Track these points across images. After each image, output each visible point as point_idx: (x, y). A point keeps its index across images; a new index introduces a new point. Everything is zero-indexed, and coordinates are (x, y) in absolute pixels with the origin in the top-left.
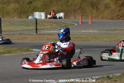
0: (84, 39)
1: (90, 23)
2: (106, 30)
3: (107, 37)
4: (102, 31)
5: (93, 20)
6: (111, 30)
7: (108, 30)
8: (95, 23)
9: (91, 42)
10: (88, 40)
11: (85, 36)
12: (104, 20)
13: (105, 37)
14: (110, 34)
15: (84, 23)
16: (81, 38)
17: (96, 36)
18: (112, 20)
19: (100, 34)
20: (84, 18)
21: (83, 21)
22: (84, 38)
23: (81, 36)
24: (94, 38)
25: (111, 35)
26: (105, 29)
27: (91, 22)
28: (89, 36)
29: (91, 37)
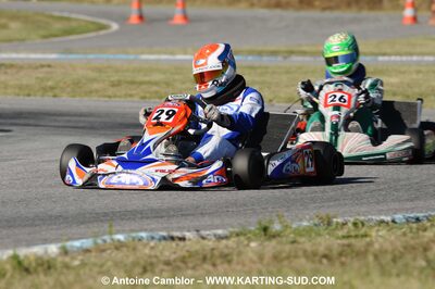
0: (155, 88)
1: (178, 19)
2: (250, 53)
6: (274, 53)
7: (260, 54)
11: (157, 77)
12: (240, 11)
14: (266, 68)
15: (152, 21)
16: (141, 83)
22: (156, 83)
23: (140, 78)
25: (274, 73)
26: (246, 47)
27: (185, 17)
28: (176, 77)
29: (183, 83)
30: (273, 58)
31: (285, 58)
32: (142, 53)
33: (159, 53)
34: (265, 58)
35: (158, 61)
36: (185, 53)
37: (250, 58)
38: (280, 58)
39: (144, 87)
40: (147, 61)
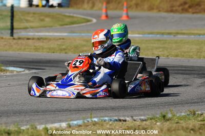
1: (124, 17)
2: (158, 33)
3: (160, 48)
4: (150, 36)
5: (131, 13)
6: (169, 34)
7: (163, 34)
8: (135, 18)
12: (154, 14)
13: (157, 48)
14: (166, 40)
15: (112, 18)
18: (172, 14)
19: (146, 41)
20: (111, 7)
21: (110, 13)
25: (169, 43)
26: (156, 31)
27: (128, 16)
30: (169, 36)
31: (174, 36)
34: (165, 36)
37: (158, 36)
38: (172, 36)
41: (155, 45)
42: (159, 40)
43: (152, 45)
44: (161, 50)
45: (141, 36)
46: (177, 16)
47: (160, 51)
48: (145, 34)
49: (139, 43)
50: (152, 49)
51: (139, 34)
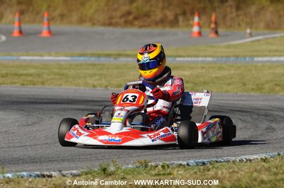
0: (30, 78)
1: (45, 33)
2: (92, 55)
3: (95, 75)
4: (82, 58)
5: (54, 27)
6: (109, 56)
7: (99, 56)
8: (60, 34)
9: (51, 87)
10: (43, 83)
11: (32, 71)
12: (86, 28)
13: (91, 76)
14: (104, 65)
15: (29, 34)
16: (21, 75)
17: (63, 71)
18: (111, 29)
19: (77, 65)
20: (27, 19)
21: (25, 27)
22: (30, 75)
23: (21, 71)
24: (57, 77)
25: (108, 68)
26: (89, 52)
27: (50, 32)
28: (44, 71)
29: (49, 75)
30: (107, 59)
31: (115, 59)
32: (22, 55)
33: (33, 55)
34: (102, 59)
35: (31, 60)
36: (50, 55)
37: (93, 59)
38: (112, 59)
39: (23, 77)
40: (25, 60)
41: (88, 71)
42: (94, 65)
43: (84, 71)
44: (97, 77)
45: (69, 58)
46: (118, 30)
47: (96, 80)
48: (74, 56)
49: (66, 69)
50: (85, 77)
51: (66, 56)
